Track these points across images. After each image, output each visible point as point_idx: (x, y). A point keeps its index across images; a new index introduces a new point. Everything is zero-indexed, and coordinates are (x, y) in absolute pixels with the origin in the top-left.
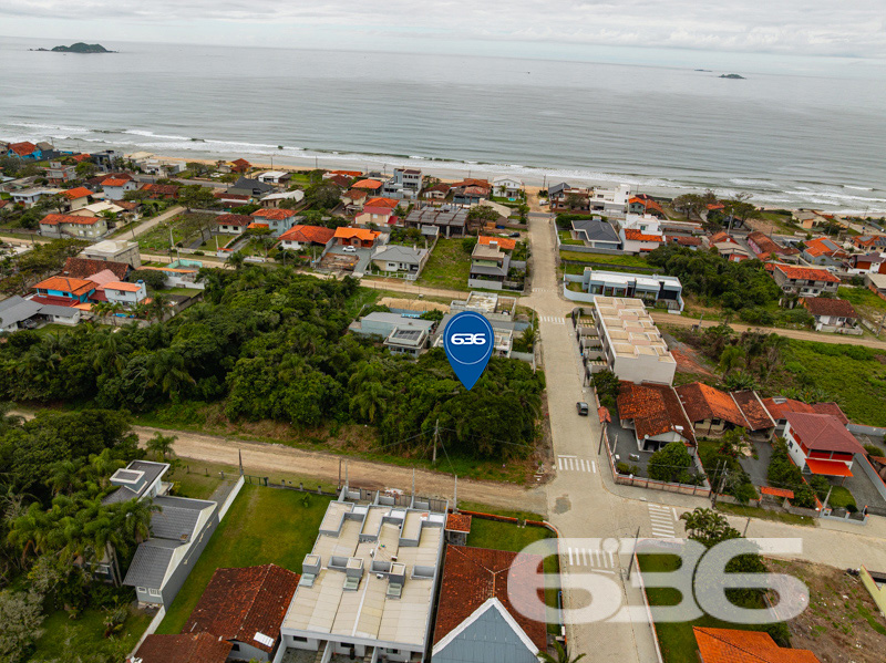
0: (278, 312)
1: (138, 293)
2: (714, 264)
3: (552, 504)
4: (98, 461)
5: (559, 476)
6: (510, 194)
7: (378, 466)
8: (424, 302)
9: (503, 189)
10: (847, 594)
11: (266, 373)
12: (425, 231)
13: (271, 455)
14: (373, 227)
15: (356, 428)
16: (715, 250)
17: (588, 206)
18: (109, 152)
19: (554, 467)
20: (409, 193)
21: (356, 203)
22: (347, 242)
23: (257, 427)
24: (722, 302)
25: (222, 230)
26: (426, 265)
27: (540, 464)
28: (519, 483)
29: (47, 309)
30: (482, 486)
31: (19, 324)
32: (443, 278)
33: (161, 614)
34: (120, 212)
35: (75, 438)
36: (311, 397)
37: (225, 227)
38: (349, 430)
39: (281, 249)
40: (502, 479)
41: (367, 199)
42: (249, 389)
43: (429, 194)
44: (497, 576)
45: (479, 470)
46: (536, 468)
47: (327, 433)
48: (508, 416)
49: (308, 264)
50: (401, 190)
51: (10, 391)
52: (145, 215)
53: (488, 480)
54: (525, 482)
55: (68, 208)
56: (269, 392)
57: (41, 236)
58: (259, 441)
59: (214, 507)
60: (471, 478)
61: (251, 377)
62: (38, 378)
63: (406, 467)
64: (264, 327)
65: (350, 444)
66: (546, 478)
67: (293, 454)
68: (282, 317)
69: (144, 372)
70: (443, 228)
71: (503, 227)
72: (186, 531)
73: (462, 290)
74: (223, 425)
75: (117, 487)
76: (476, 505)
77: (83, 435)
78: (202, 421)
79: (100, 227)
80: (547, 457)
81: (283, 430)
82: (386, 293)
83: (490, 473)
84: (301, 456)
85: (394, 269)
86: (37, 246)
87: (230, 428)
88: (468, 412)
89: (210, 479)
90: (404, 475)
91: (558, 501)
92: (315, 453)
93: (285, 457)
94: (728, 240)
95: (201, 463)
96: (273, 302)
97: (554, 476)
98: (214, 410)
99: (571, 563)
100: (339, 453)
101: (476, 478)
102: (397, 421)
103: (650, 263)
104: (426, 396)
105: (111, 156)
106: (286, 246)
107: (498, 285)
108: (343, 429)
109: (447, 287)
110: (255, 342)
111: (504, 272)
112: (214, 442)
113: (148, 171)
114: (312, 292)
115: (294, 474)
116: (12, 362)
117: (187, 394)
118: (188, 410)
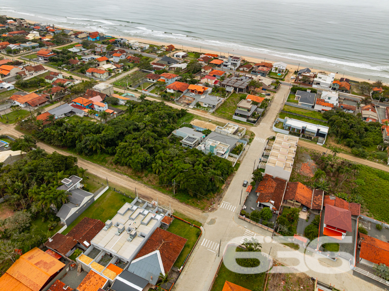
0: (145, 124)
1: (104, 107)
2: (349, 124)
3: (208, 220)
4: (59, 174)
5: (218, 210)
6: (279, 72)
7: (155, 191)
8: (210, 123)
9: (276, 69)
10: (304, 287)
11: (128, 149)
12: (228, 89)
13: (122, 180)
14: (207, 85)
15: (154, 175)
16: (360, 115)
17: (313, 82)
18: (122, 39)
19: (218, 206)
20: (233, 67)
21: (206, 71)
22: (193, 91)
23: (122, 168)
24: (345, 143)
25: (148, 80)
26: (221, 105)
27: (214, 203)
28: (201, 209)
29: (75, 110)
30: (187, 207)
31: (65, 114)
32: (224, 113)
33: (65, 227)
34: (115, 69)
35: (56, 165)
36: (138, 162)
37: (150, 79)
38: (151, 175)
39: (166, 92)
40: (196, 206)
41: (212, 70)
42: (121, 154)
43: (241, 69)
44: (164, 243)
45: (190, 201)
46: (211, 205)
47: (144, 175)
48: (201, 184)
49: (173, 100)
50: (229, 66)
51: (52, 141)
52: (124, 70)
53: (191, 205)
54: (204, 209)
55: (98, 65)
56: (127, 157)
57: (86, 77)
58: (121, 173)
59: (92, 196)
60: (185, 203)
61: (122, 150)
62: (60, 138)
63: (165, 194)
64: (137, 129)
65: (150, 181)
66: (213, 209)
67: (129, 181)
68: (146, 126)
69: (88, 143)
70: (235, 89)
71: (265, 90)
72: (79, 203)
73: (229, 120)
74: (112, 165)
75: (62, 184)
76: (181, 214)
77: (59, 164)
78: (106, 162)
79: (106, 75)
80: (219, 201)
81: (130, 171)
82: (197, 117)
83: (193, 203)
84: (131, 182)
85: (206, 106)
86: (83, 81)
87: (114, 166)
88: (185, 179)
89: (99, 185)
90: (162, 196)
91: (211, 220)
92: (136, 182)
93: (126, 181)
94: (370, 110)
95: (99, 178)
96: (144, 119)
97: (216, 210)
98: (110, 159)
99: (202, 245)
100: (145, 183)
101: (187, 204)
102: (164, 176)
103: (323, 117)
104: (177, 169)
105: (122, 41)
106: (168, 91)
107: (244, 120)
108: (149, 175)
109: (224, 117)
110: (129, 136)
111: (249, 114)
112: (106, 171)
113: (134, 48)
114: (162, 116)
115: (125, 188)
116: (54, 131)
117: (103, 152)
118: (102, 158)
